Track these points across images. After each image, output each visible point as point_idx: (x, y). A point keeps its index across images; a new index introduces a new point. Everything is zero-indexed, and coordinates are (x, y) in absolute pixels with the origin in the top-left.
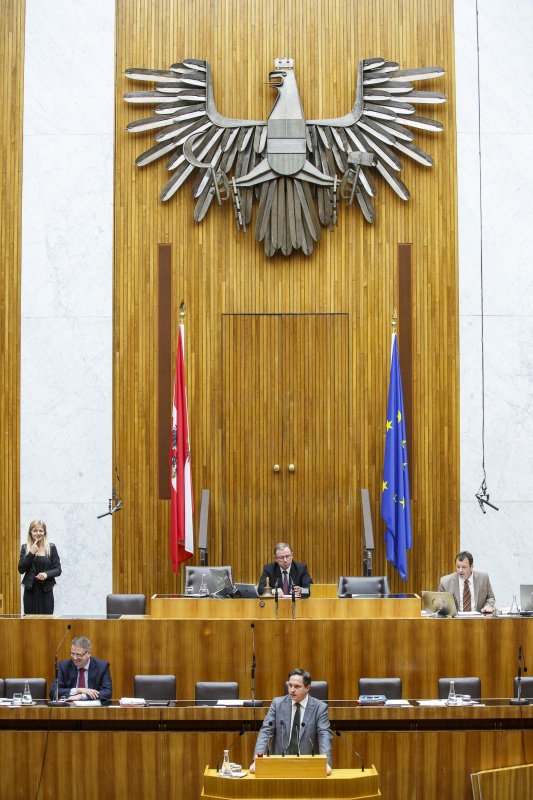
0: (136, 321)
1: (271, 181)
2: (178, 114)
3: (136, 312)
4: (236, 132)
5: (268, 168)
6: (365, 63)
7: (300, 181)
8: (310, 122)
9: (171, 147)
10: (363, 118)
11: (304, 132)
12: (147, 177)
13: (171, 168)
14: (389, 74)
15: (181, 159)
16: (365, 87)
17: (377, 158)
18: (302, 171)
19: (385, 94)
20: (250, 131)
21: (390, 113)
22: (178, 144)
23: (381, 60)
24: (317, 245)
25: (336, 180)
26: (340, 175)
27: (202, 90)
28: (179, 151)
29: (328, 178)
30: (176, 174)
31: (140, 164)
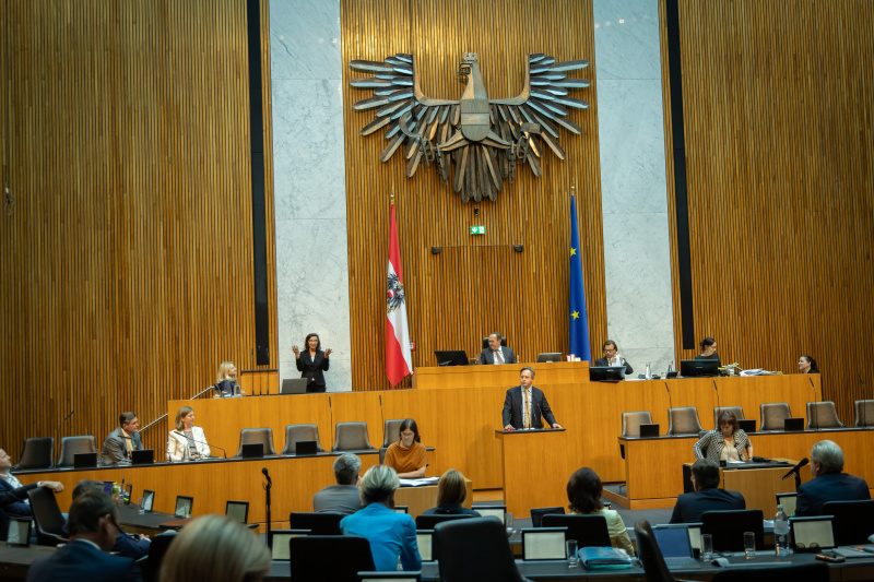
0: (368, 253)
1: (464, 147)
2: (392, 95)
3: (368, 247)
4: (436, 109)
5: (461, 137)
6: (532, 57)
7: (486, 146)
8: (492, 101)
9: (387, 121)
10: (531, 98)
11: (487, 108)
12: (372, 144)
13: (388, 137)
14: (549, 65)
15: (397, 129)
16: (531, 75)
17: (542, 129)
18: (487, 138)
19: (546, 80)
20: (447, 109)
21: (551, 95)
22: (394, 118)
23: (541, 55)
24: (499, 193)
25: (513, 145)
26: (516, 142)
27: (411, 77)
28: (394, 123)
29: (507, 143)
30: (393, 141)
31: (366, 133)
